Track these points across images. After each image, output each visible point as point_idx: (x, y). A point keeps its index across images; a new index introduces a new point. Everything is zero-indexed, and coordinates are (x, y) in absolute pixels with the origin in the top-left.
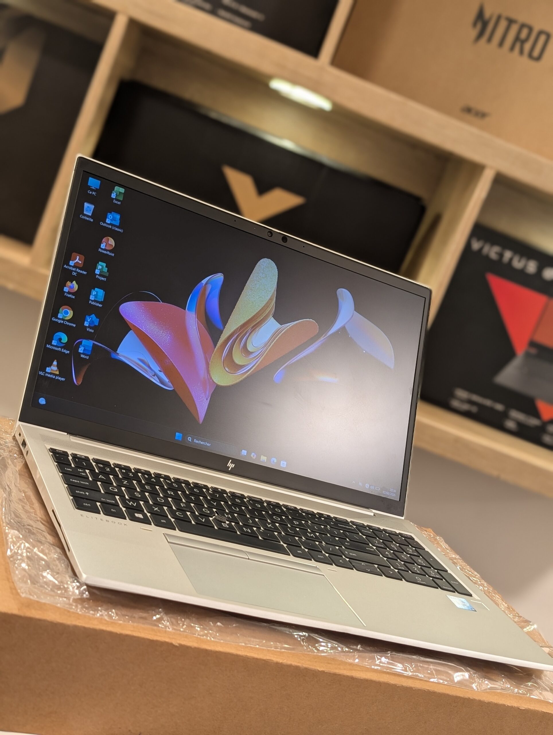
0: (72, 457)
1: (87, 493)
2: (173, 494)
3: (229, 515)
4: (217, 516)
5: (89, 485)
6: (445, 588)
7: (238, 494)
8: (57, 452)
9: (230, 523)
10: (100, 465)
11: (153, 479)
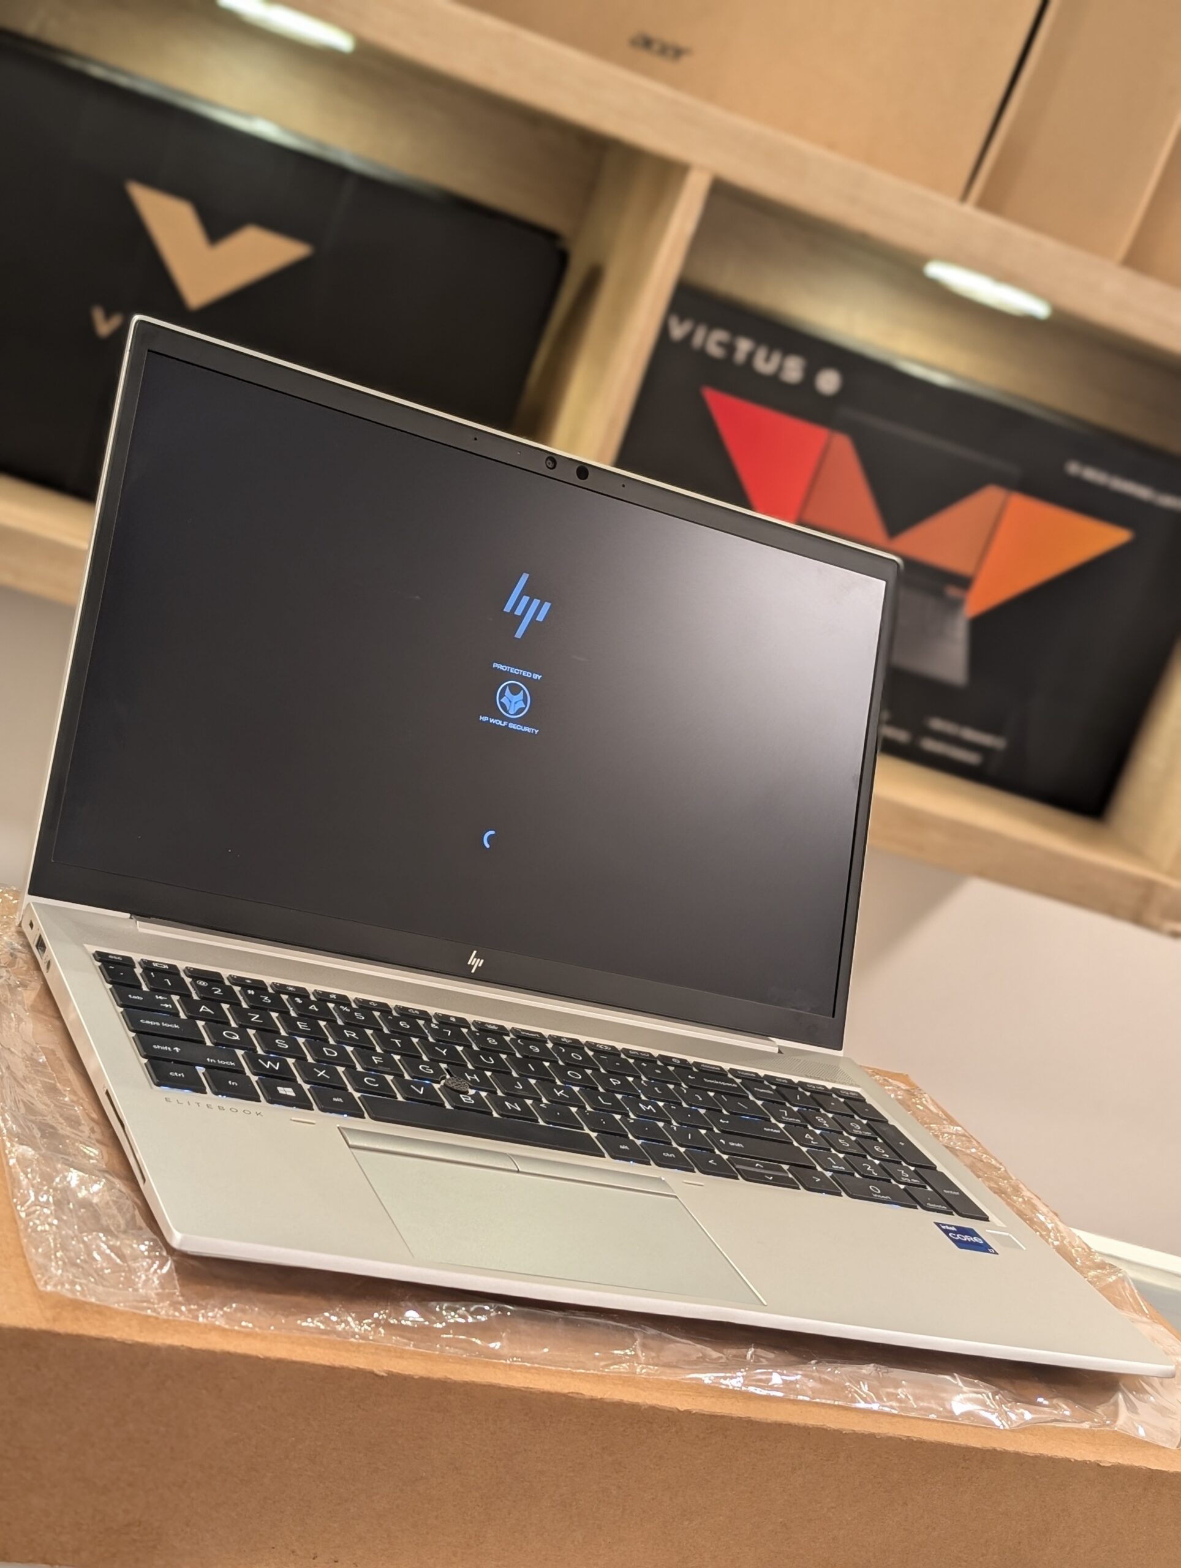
0: (142, 968)
1: (177, 1049)
2: (356, 1035)
3: (475, 1075)
4: (449, 1079)
5: (181, 1028)
6: (932, 1205)
7: (492, 1025)
8: (110, 959)
9: (476, 1092)
10: (200, 983)
11: (313, 1006)
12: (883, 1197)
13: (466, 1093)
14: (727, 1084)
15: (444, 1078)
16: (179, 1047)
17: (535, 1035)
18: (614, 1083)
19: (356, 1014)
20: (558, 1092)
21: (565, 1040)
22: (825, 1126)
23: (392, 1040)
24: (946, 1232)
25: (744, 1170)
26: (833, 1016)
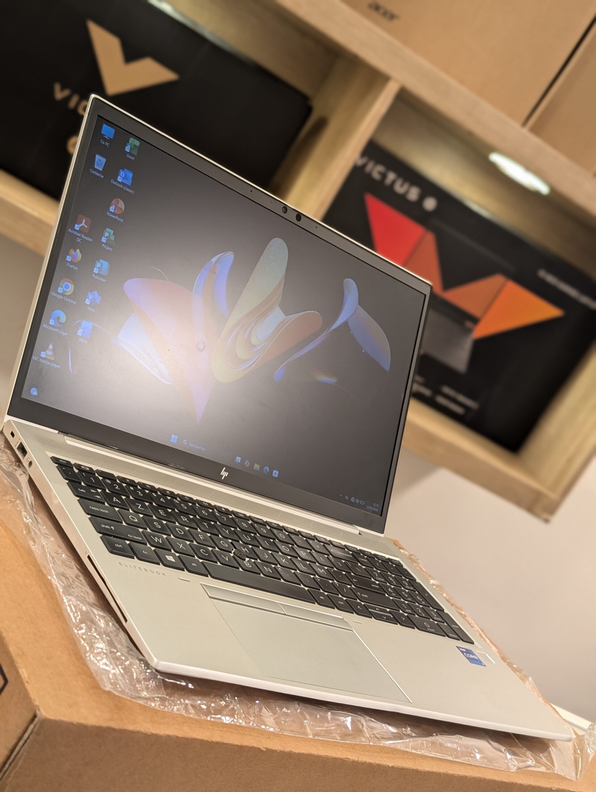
0: (76, 468)
1: (112, 527)
2: (187, 520)
3: (245, 548)
4: (236, 551)
5: (109, 513)
6: (451, 635)
7: (241, 514)
8: (60, 462)
9: (249, 560)
10: (107, 481)
11: (162, 499)
12: (431, 630)
13: (245, 560)
14: (348, 555)
15: (233, 550)
16: (113, 527)
17: (260, 521)
18: (303, 554)
19: (182, 505)
20: (283, 560)
21: (273, 525)
22: (394, 583)
23: (203, 523)
24: (463, 652)
25: (373, 612)
26: (381, 516)
